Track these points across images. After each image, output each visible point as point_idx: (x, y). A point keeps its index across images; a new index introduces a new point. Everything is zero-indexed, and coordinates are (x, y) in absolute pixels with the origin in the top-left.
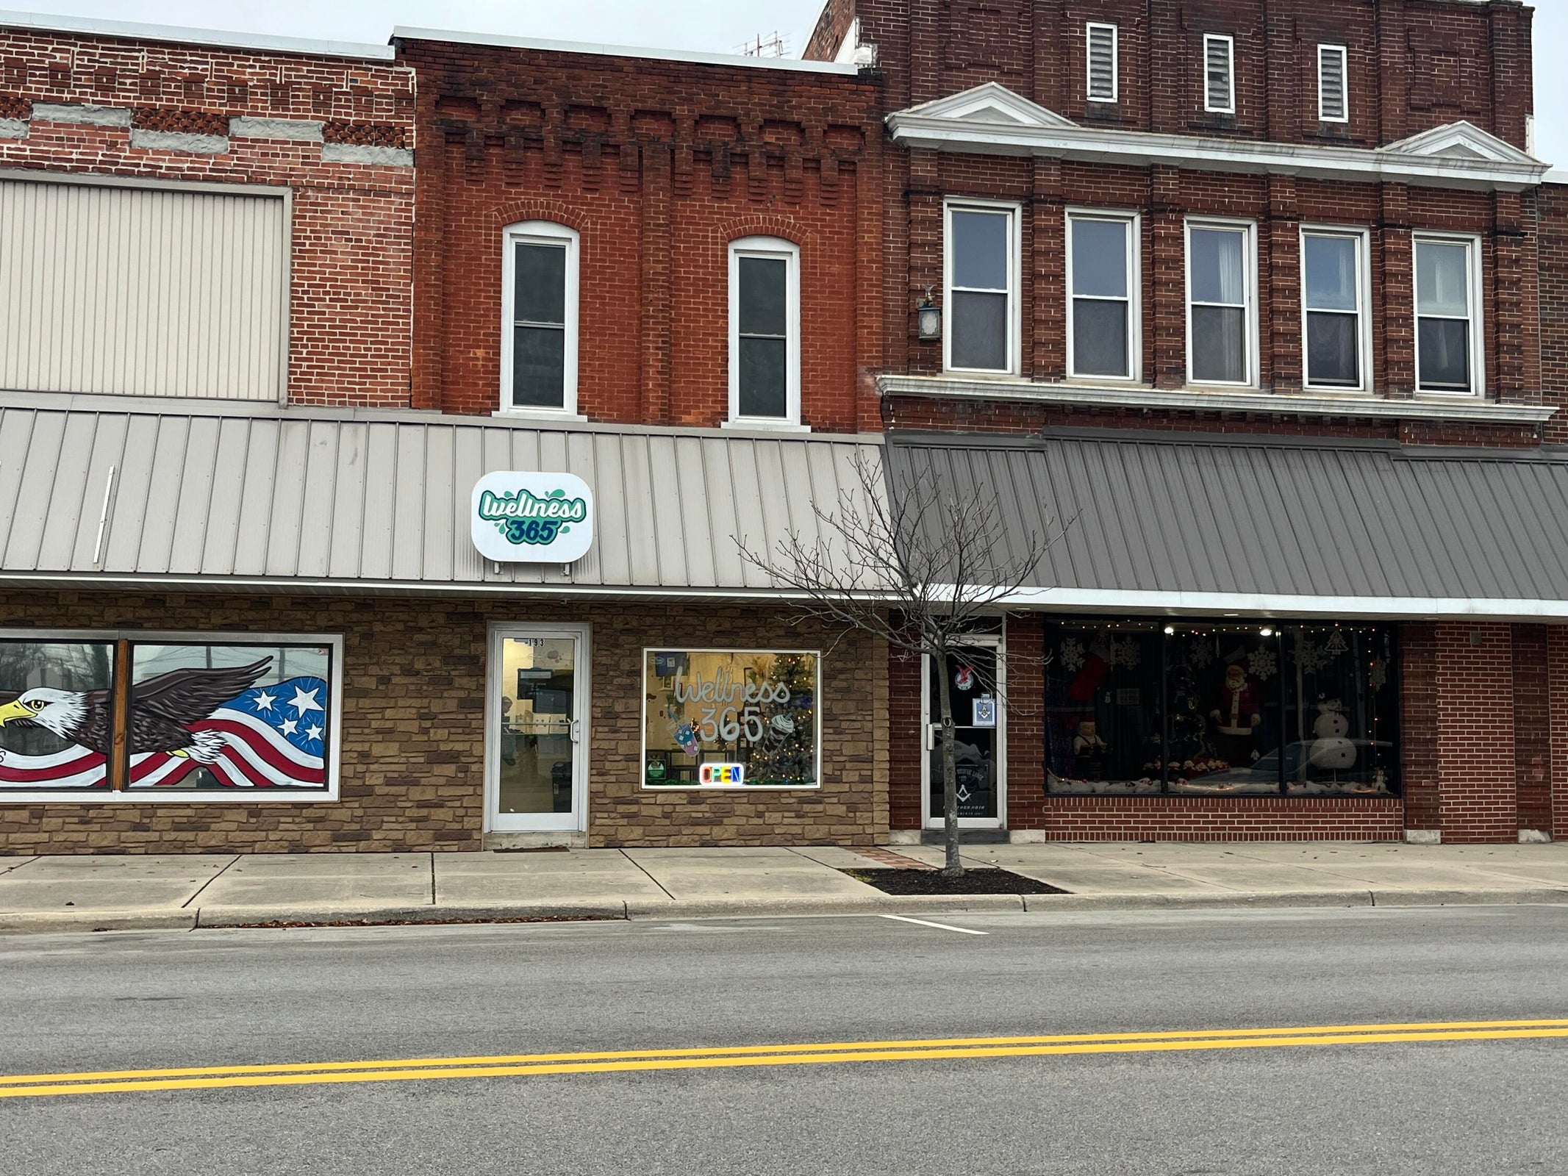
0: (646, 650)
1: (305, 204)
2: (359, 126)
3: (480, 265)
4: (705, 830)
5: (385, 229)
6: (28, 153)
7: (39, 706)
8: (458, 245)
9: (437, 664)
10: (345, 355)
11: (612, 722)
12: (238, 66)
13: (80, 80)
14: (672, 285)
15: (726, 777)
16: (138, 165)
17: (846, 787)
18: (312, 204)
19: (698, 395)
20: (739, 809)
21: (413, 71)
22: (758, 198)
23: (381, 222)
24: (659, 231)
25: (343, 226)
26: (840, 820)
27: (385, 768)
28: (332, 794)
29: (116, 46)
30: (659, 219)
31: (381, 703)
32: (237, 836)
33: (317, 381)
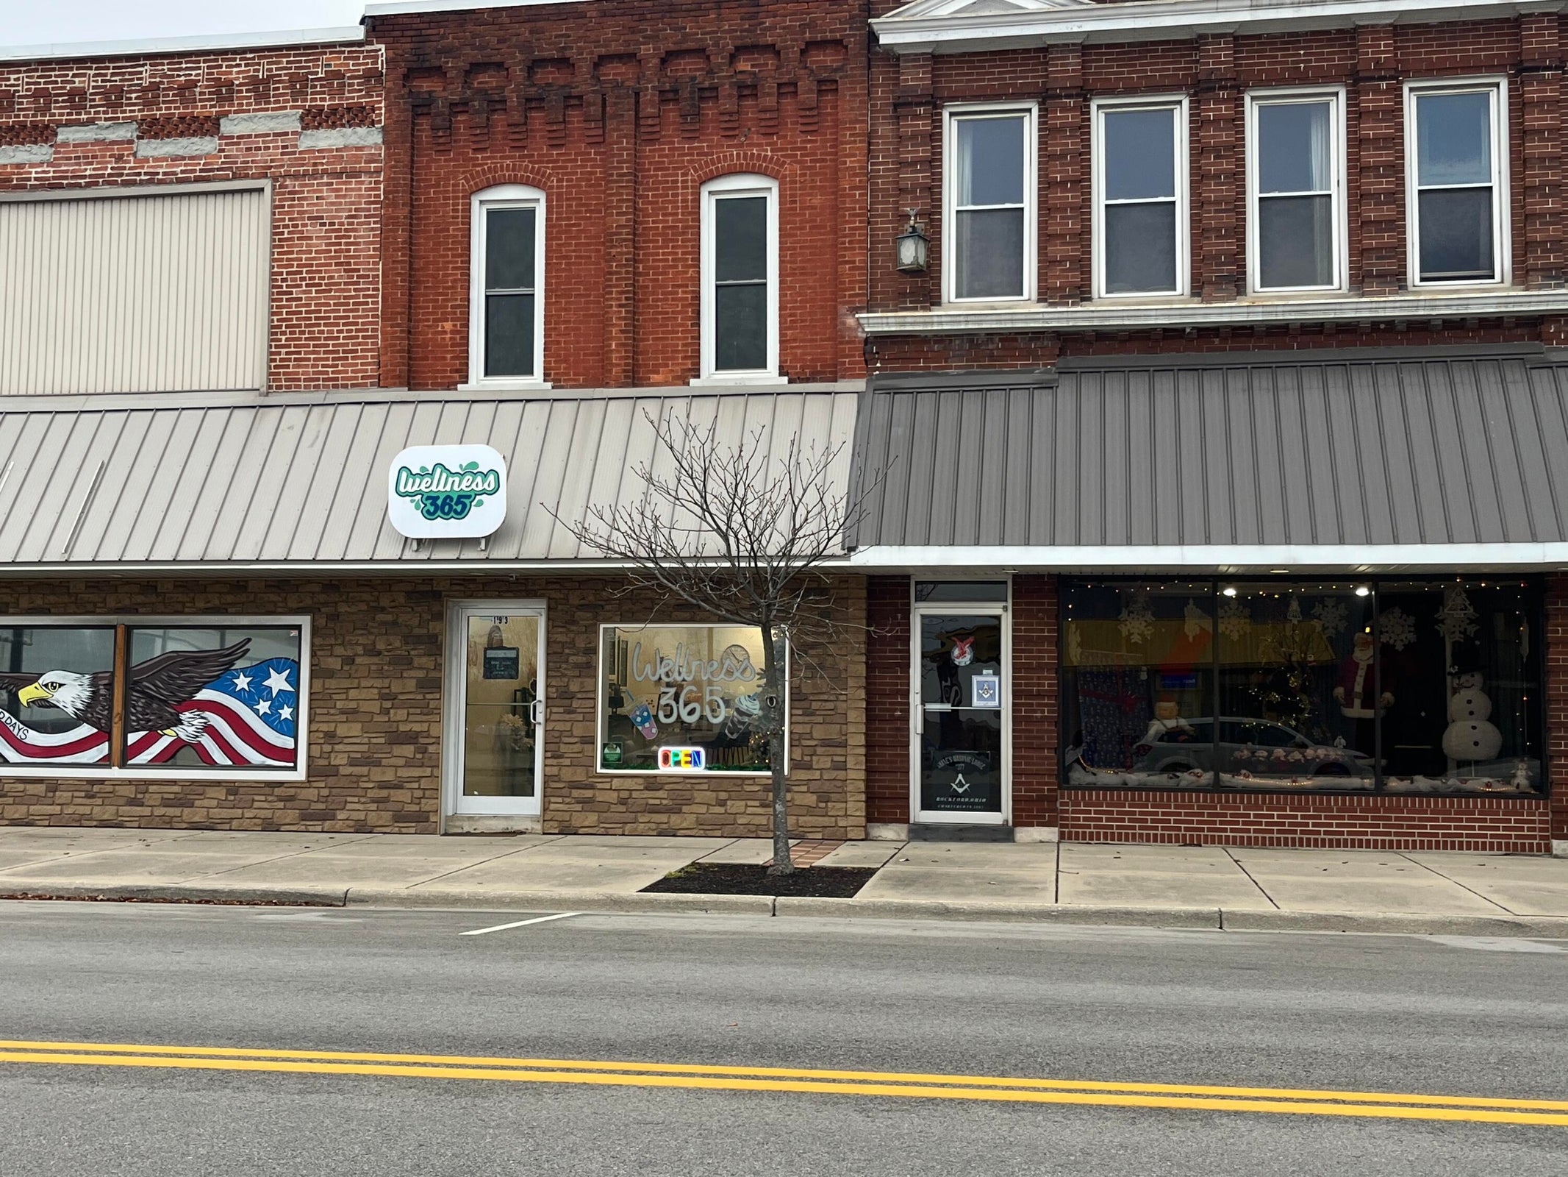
0: (602, 626)
1: (284, 194)
2: (333, 110)
3: (448, 237)
4: (663, 818)
5: (356, 210)
6: (51, 174)
7: (55, 688)
8: (427, 218)
9: (398, 644)
10: (319, 339)
11: (567, 702)
12: (227, 67)
13: (94, 100)
14: (637, 235)
15: (686, 762)
16: (139, 174)
17: (817, 775)
18: (290, 193)
19: (667, 352)
20: (699, 796)
21: (383, 47)
22: (730, 133)
23: (352, 203)
24: (622, 181)
25: (318, 211)
26: (810, 810)
27: (349, 748)
28: (300, 774)
30: (622, 168)
31: (345, 683)
32: (216, 813)
33: (294, 367)
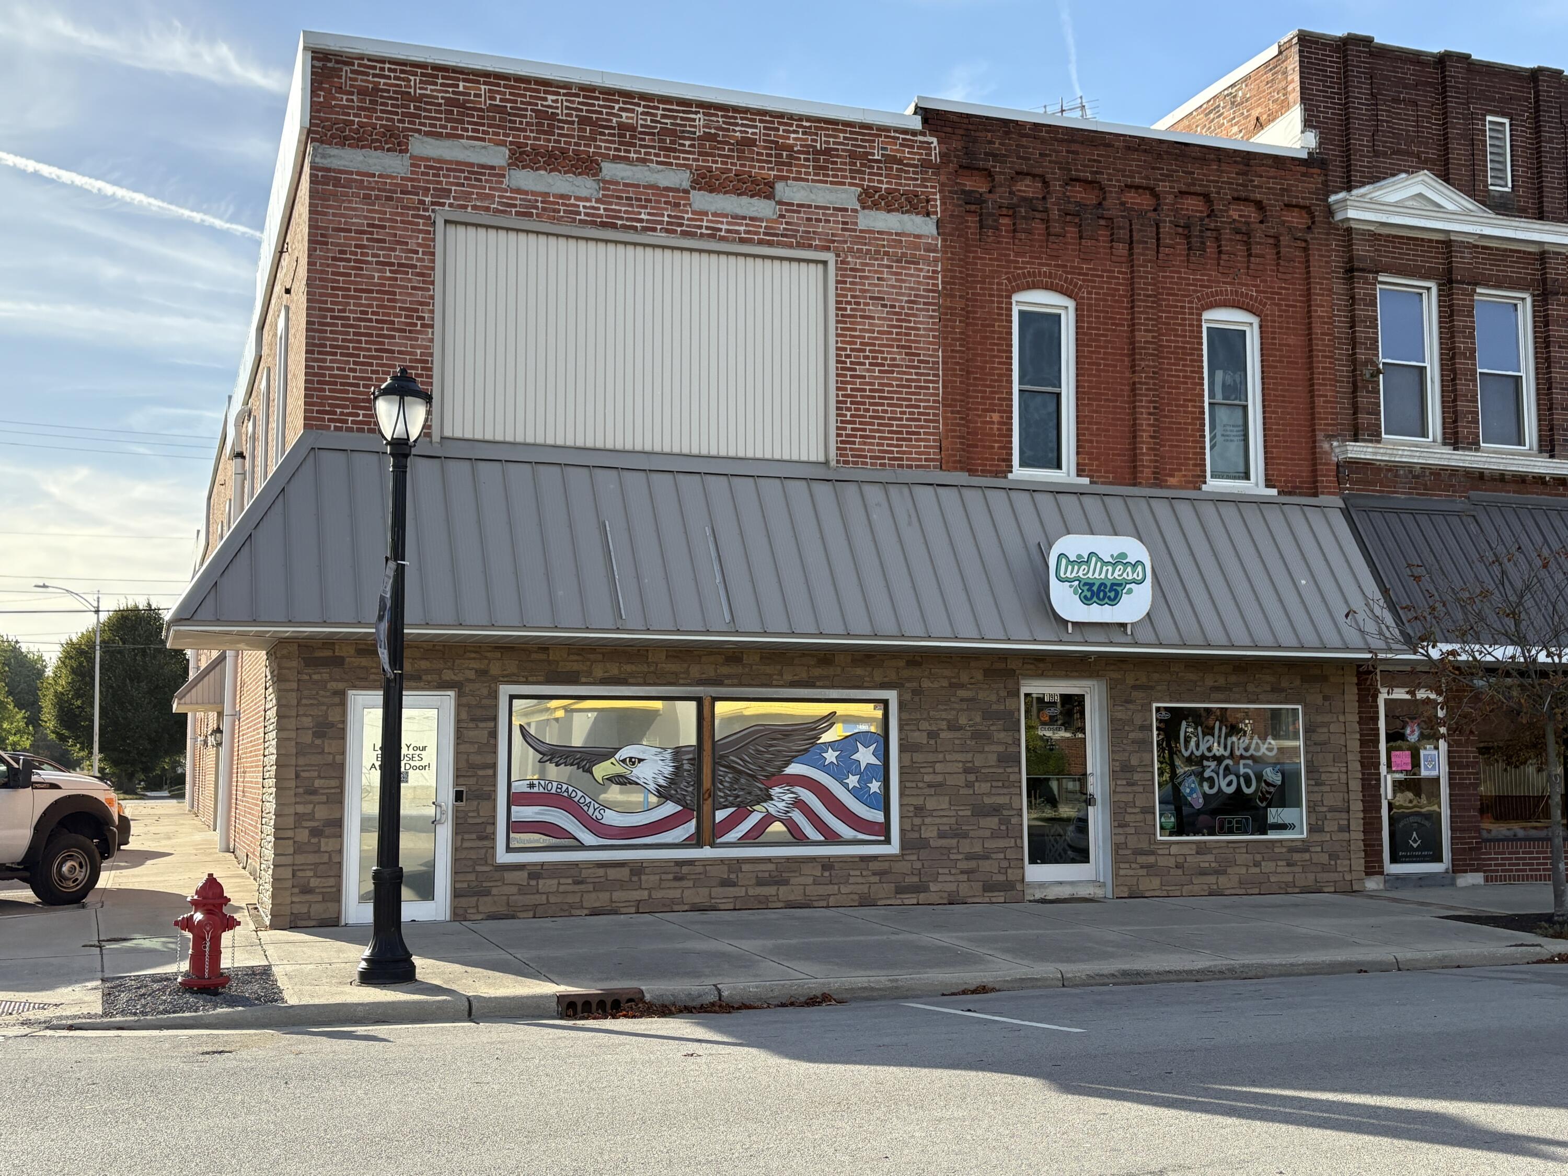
0: (1154, 705)
1: (846, 269)
2: (889, 194)
3: (993, 332)
4: (1212, 879)
5: (916, 296)
6: (602, 212)
7: (634, 763)
8: (976, 312)
9: (978, 719)
10: (883, 418)
11: (1128, 775)
12: (784, 131)
13: (644, 140)
14: (1159, 353)
16: (700, 227)
17: (1328, 837)
18: (852, 269)
19: (1180, 459)
20: (1239, 858)
21: (935, 140)
22: (1226, 271)
23: (911, 289)
24: (1147, 302)
25: (879, 292)
27: (938, 821)
28: (894, 848)
29: (675, 107)
30: (1147, 290)
31: (931, 757)
32: (813, 891)
33: (860, 443)
